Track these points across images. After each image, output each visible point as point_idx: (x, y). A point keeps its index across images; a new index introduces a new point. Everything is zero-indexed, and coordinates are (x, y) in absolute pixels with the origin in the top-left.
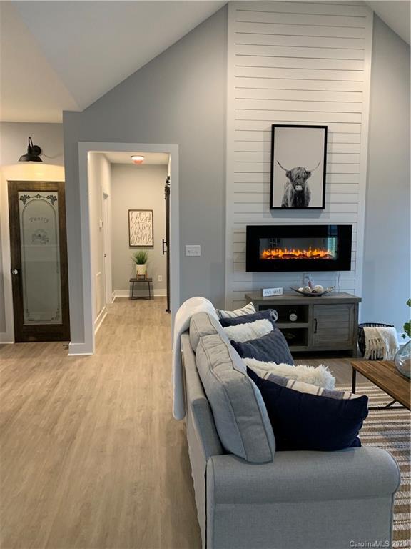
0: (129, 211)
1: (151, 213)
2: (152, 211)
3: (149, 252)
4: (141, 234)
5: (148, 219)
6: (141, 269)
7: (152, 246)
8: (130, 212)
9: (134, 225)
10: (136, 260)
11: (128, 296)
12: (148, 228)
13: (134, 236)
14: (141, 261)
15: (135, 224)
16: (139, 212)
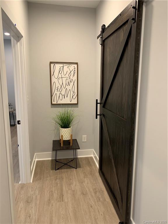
0: (51, 63)
1: (76, 66)
2: (77, 63)
3: (74, 112)
4: (64, 90)
5: (72, 73)
6: (66, 134)
7: (77, 104)
8: (52, 65)
9: (56, 81)
10: (60, 122)
11: (50, 159)
12: (72, 84)
13: (56, 93)
14: (66, 124)
15: (58, 78)
16: (62, 65)
